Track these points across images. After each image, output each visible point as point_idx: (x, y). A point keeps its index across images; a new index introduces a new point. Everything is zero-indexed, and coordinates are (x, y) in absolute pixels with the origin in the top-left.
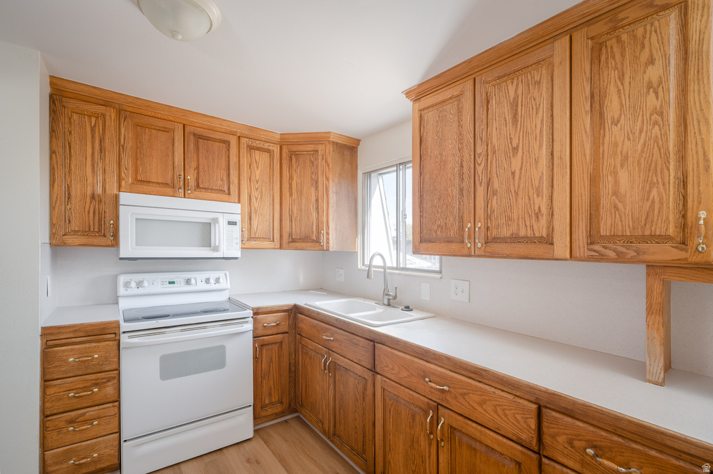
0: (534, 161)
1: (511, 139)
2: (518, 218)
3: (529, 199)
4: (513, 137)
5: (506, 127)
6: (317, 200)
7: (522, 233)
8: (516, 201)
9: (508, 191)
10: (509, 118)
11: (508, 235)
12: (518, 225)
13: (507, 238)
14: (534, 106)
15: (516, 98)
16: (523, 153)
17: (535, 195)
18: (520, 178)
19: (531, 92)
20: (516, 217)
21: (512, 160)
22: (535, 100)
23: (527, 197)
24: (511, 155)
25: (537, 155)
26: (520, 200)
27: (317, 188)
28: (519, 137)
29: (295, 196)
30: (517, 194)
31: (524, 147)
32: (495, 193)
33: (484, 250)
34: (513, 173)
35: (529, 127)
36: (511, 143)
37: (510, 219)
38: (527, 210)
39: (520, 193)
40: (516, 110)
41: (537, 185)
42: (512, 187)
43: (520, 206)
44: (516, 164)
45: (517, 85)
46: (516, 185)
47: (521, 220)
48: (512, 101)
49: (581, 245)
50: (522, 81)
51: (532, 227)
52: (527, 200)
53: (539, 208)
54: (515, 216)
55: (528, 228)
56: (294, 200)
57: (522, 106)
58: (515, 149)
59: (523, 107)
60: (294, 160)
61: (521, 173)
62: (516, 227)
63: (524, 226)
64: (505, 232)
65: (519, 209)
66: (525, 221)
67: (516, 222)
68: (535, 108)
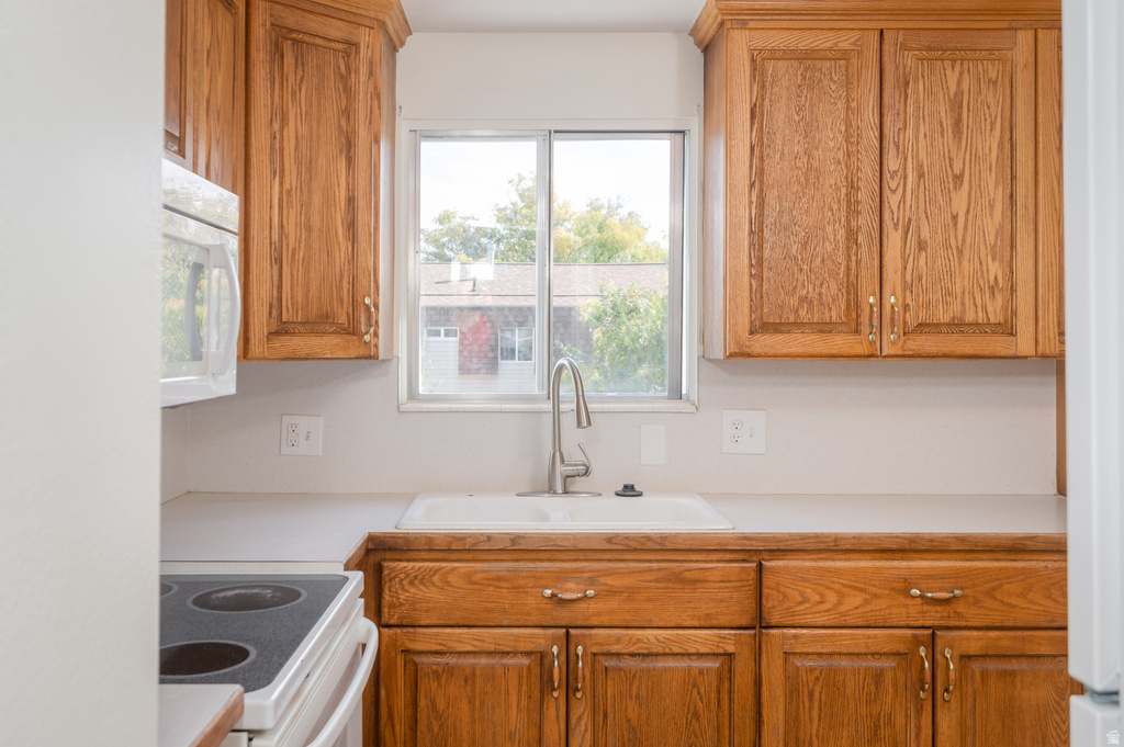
0: (987, 203)
1: (950, 159)
2: (963, 293)
3: (981, 264)
4: (954, 157)
5: (943, 137)
6: (351, 200)
7: (970, 317)
8: (960, 264)
9: (947, 246)
10: (948, 123)
11: (947, 320)
12: (963, 304)
13: (944, 324)
14: (987, 116)
15: (959, 93)
16: (971, 187)
17: (990, 258)
18: (966, 227)
19: (984, 93)
20: (959, 292)
21: (953, 195)
22: (989, 107)
23: (976, 259)
24: (951, 186)
25: (992, 195)
26: (965, 263)
27: (350, 161)
28: (964, 160)
29: (291, 179)
30: (960, 252)
31: (973, 177)
32: (921, 246)
33: (903, 346)
34: (955, 218)
35: (980, 147)
36: (951, 166)
37: (950, 294)
38: (978, 281)
39: (966, 252)
40: (960, 115)
41: (993, 243)
42: (952, 239)
43: (966, 273)
44: (959, 202)
45: (961, 74)
46: (960, 238)
47: (967, 295)
48: (952, 97)
49: (1052, 337)
50: (969, 71)
51: (985, 308)
52: (977, 265)
53: (996, 278)
54: (958, 289)
55: (980, 310)
56: (289, 192)
57: (969, 111)
58: (958, 179)
59: (971, 114)
60: (289, 59)
61: (967, 219)
62: (959, 306)
63: (972, 305)
64: (943, 316)
65: (964, 277)
66: (974, 298)
67: (959, 299)
68: (988, 120)
